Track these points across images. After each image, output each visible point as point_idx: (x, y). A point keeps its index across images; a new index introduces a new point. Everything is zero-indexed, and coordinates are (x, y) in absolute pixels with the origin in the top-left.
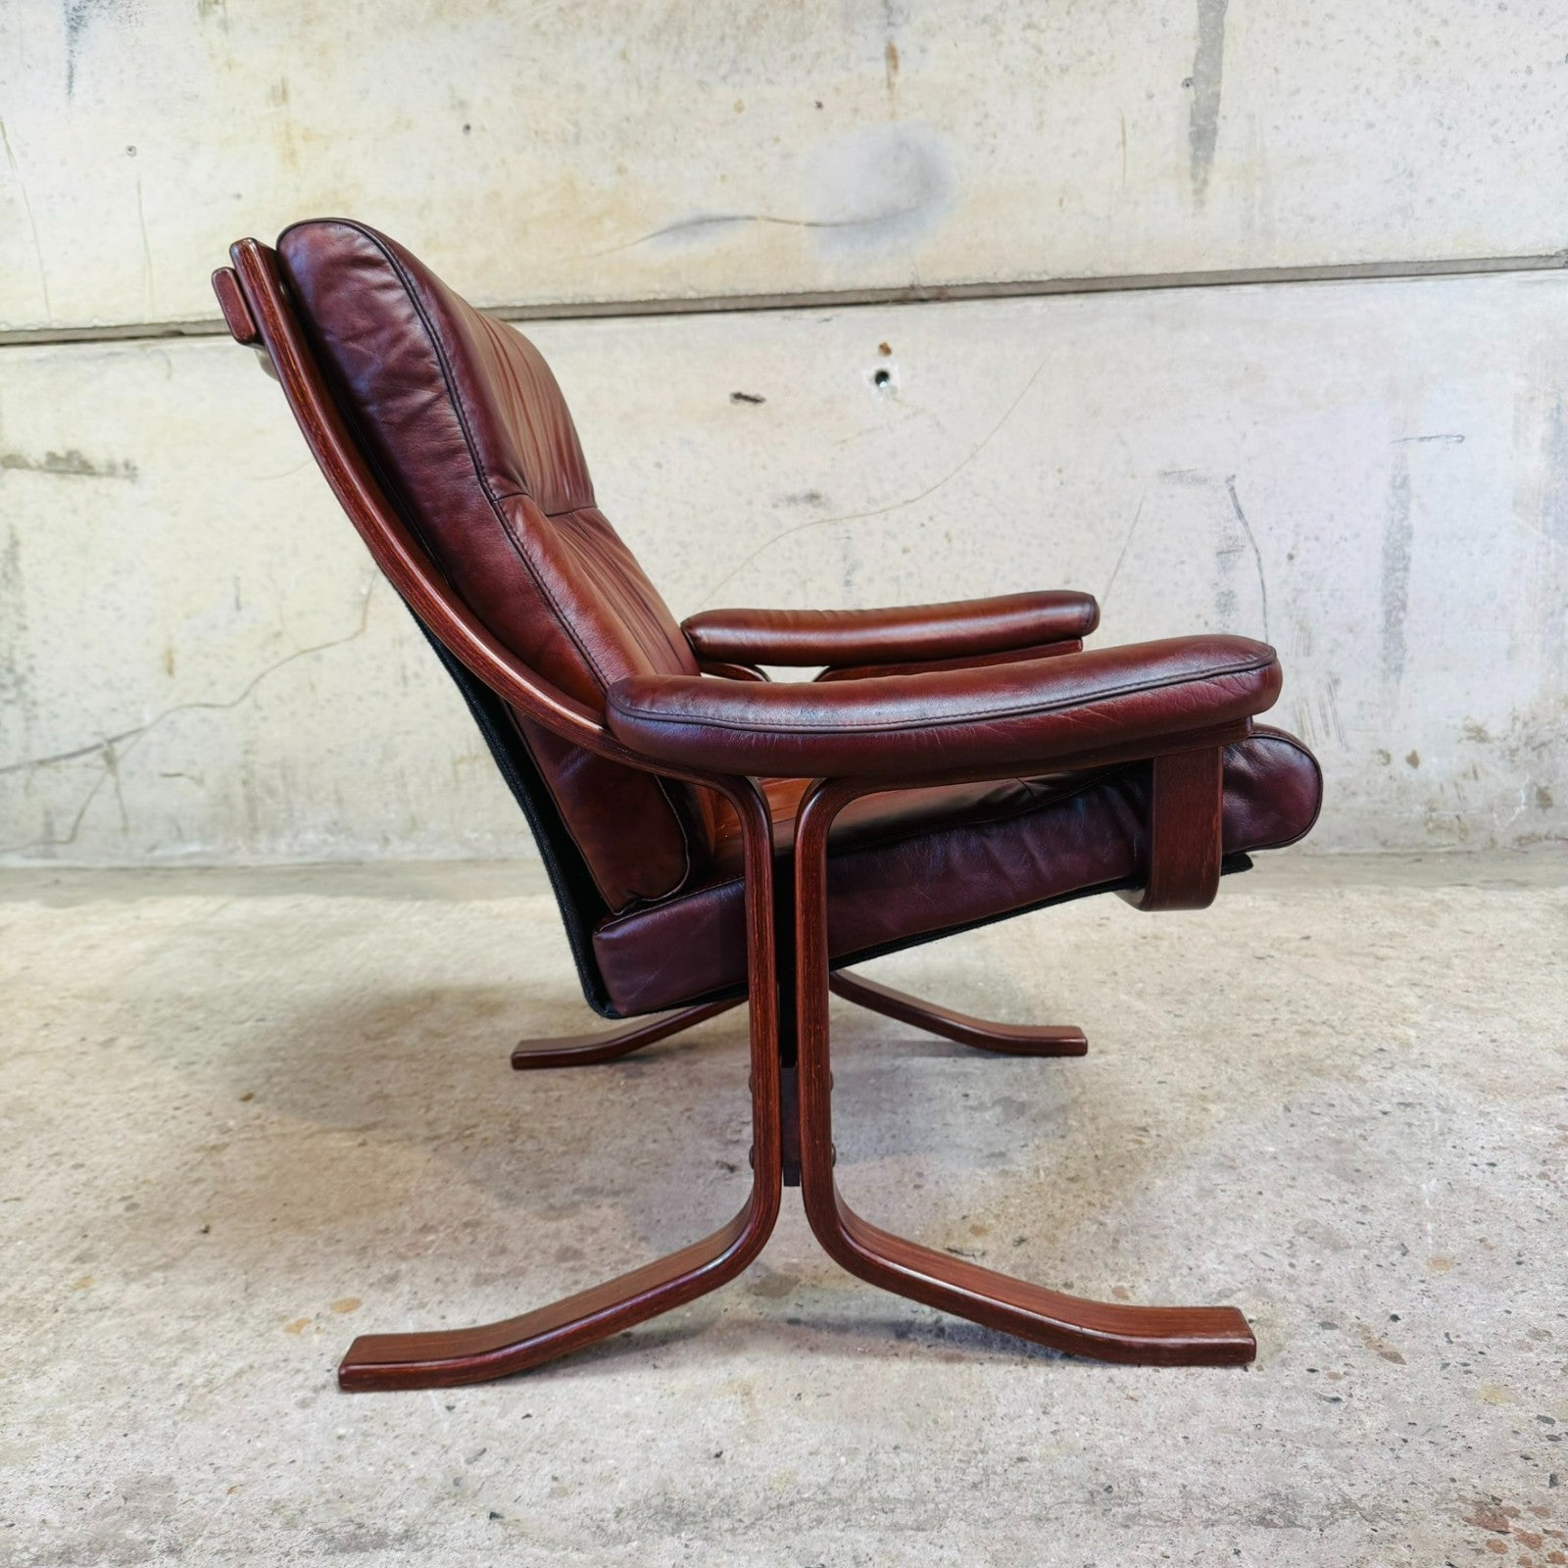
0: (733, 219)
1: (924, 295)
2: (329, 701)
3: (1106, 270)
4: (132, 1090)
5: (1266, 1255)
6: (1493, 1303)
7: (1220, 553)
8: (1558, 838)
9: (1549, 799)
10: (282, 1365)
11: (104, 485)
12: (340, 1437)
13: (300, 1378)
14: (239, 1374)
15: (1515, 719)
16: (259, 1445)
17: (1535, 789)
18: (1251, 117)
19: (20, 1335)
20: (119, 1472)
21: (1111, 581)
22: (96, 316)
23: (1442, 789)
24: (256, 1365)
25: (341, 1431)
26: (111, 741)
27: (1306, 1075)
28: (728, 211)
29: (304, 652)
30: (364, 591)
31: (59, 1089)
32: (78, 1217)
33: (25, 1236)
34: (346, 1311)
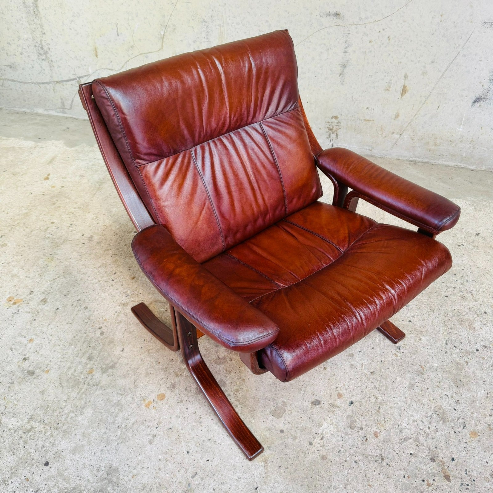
4: (99, 267)
5: (422, 422)
6: (484, 457)
10: (145, 422)
12: (160, 460)
13: (149, 430)
14: (133, 424)
16: (139, 458)
19: (76, 394)
20: (105, 462)
24: (138, 421)
25: (160, 457)
26: (80, 78)
27: (457, 323)
29: (142, 54)
30: (162, 34)
31: (78, 263)
32: (87, 336)
33: (74, 343)
34: (161, 400)
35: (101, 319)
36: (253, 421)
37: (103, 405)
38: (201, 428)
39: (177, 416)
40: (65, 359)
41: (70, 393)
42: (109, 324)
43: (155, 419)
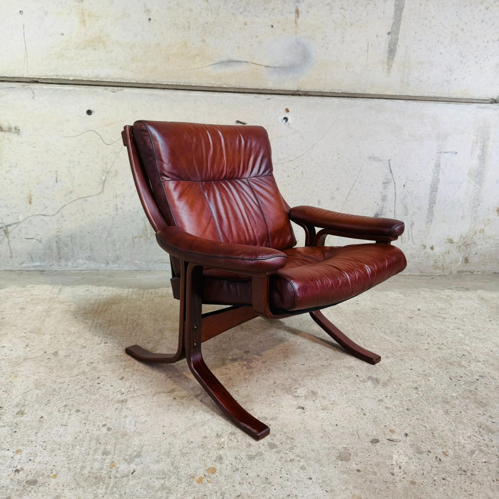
0: (241, 62)
1: (301, 93)
2: (89, 216)
3: (359, 91)
5: (475, 436)
7: (384, 183)
8: (469, 272)
9: (468, 260)
11: (7, 135)
15: (461, 237)
17: (464, 258)
18: (407, 47)
21: (351, 190)
22: (5, 73)
23: (439, 257)
26: (6, 226)
27: (448, 365)
28: (239, 59)
29: (81, 198)
30: (104, 178)
31: (49, 375)
32: (92, 434)
33: (78, 444)
34: (213, 473)
35: (101, 417)
36: (325, 469)
37: (145, 492)
38: (273, 488)
39: (240, 483)
40: (73, 460)
41: (95, 490)
42: (113, 420)
43: (216, 491)
